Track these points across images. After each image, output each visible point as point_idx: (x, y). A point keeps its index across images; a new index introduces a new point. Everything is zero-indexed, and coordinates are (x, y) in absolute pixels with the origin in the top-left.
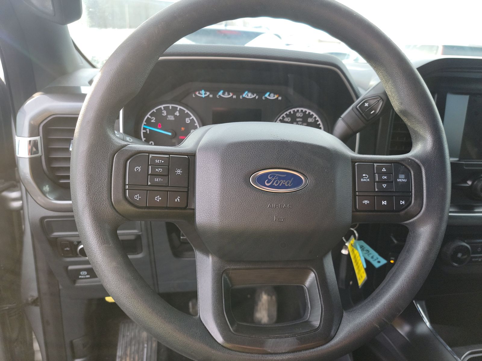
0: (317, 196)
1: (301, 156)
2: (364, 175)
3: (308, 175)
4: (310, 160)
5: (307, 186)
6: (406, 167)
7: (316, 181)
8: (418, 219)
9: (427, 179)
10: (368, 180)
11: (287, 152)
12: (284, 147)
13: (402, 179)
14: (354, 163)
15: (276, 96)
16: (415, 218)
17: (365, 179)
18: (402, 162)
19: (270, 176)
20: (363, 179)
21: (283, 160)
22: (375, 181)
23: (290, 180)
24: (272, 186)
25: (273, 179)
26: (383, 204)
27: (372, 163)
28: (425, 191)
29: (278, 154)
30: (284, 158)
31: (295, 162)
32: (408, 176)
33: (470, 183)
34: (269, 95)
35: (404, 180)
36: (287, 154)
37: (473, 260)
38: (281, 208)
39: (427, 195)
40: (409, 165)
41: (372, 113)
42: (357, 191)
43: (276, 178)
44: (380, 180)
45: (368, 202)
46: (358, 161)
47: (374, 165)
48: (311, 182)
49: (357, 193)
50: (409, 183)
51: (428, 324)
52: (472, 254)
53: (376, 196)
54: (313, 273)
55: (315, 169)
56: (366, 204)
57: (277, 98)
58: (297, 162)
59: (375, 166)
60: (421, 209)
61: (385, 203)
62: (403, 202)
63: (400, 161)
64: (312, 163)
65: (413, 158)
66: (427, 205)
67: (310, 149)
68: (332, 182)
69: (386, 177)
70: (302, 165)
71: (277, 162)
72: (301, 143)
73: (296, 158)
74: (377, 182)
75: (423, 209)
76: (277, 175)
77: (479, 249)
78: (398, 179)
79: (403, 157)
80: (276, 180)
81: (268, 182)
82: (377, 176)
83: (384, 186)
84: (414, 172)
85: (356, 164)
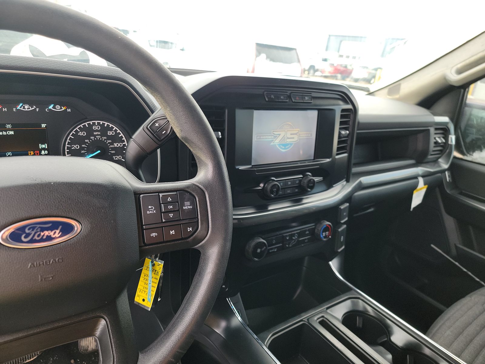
0: (94, 241)
1: (70, 199)
2: (150, 207)
3: (81, 220)
4: (82, 201)
5: (81, 232)
6: (190, 194)
7: (92, 224)
8: (206, 242)
9: (210, 203)
10: (154, 212)
11: (50, 197)
12: (46, 191)
13: (187, 206)
14: (138, 195)
15: (64, 108)
16: (203, 242)
17: (151, 211)
18: (187, 189)
19: (29, 229)
20: (149, 211)
21: (45, 207)
22: (162, 212)
23: (57, 229)
24: (32, 241)
25: (33, 233)
26: (171, 234)
27: (158, 194)
28: (210, 215)
29: (37, 200)
30: (47, 205)
31: (63, 207)
32: (193, 203)
33: (262, 185)
34: (54, 107)
35: (189, 207)
36: (51, 199)
37: (270, 251)
38: (48, 265)
39: (211, 218)
40: (193, 191)
41: (163, 133)
42: (144, 225)
43: (37, 230)
44: (165, 211)
45: (156, 234)
46: (142, 192)
47: (159, 195)
48: (85, 227)
49: (144, 226)
50: (195, 209)
51: (239, 318)
52: (268, 247)
53: (164, 227)
54: (104, 320)
55: (89, 212)
56: (154, 236)
57: (66, 110)
58: (65, 206)
59: (161, 196)
60: (208, 232)
61: (173, 232)
62: (191, 229)
63: (185, 188)
64: (85, 204)
65: (197, 184)
66: (213, 228)
67: (81, 189)
68: (111, 222)
69: (171, 207)
70: (73, 209)
71: (37, 210)
72: (69, 183)
73: (63, 202)
74: (163, 213)
75: (209, 232)
76: (38, 226)
77: (274, 242)
78: (184, 207)
79: (188, 183)
80: (38, 232)
81: (25, 237)
82: (163, 206)
83: (171, 215)
84: (198, 198)
85: (141, 196)
